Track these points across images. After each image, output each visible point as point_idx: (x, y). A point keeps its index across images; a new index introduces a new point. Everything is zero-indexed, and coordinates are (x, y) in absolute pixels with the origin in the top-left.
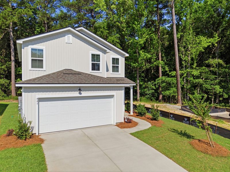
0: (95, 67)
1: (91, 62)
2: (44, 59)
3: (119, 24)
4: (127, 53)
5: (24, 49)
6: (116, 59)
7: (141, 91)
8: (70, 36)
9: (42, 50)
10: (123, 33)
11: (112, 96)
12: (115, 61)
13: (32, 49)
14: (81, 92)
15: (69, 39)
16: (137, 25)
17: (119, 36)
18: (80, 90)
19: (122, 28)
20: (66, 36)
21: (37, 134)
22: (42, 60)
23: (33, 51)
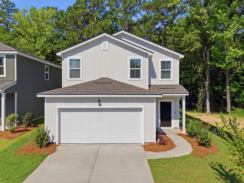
0: (135, 74)
1: (129, 69)
2: (81, 69)
3: (199, 17)
4: (182, 54)
5: (63, 60)
6: (167, 62)
7: (238, 100)
8: (107, 42)
9: (79, 60)
10: (205, 27)
11: (140, 110)
12: (165, 65)
13: (70, 60)
14: (101, 103)
15: (105, 46)
16: (221, 14)
17: (199, 31)
18: (99, 101)
19: (203, 21)
20: (102, 43)
21: (57, 144)
22: (79, 70)
23: (71, 62)
